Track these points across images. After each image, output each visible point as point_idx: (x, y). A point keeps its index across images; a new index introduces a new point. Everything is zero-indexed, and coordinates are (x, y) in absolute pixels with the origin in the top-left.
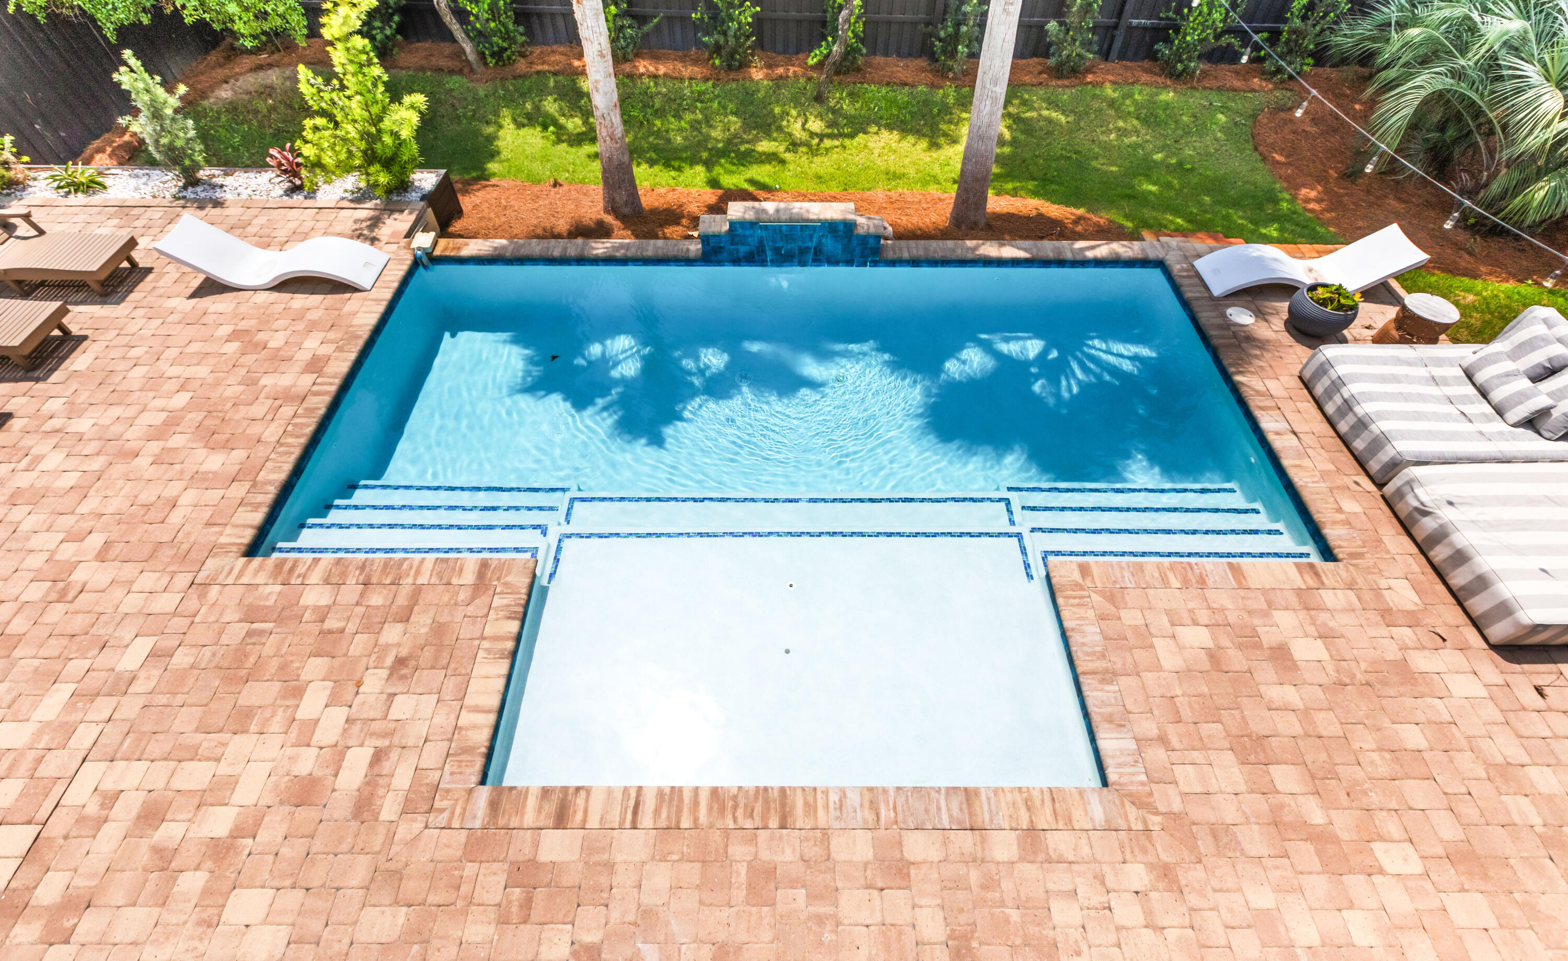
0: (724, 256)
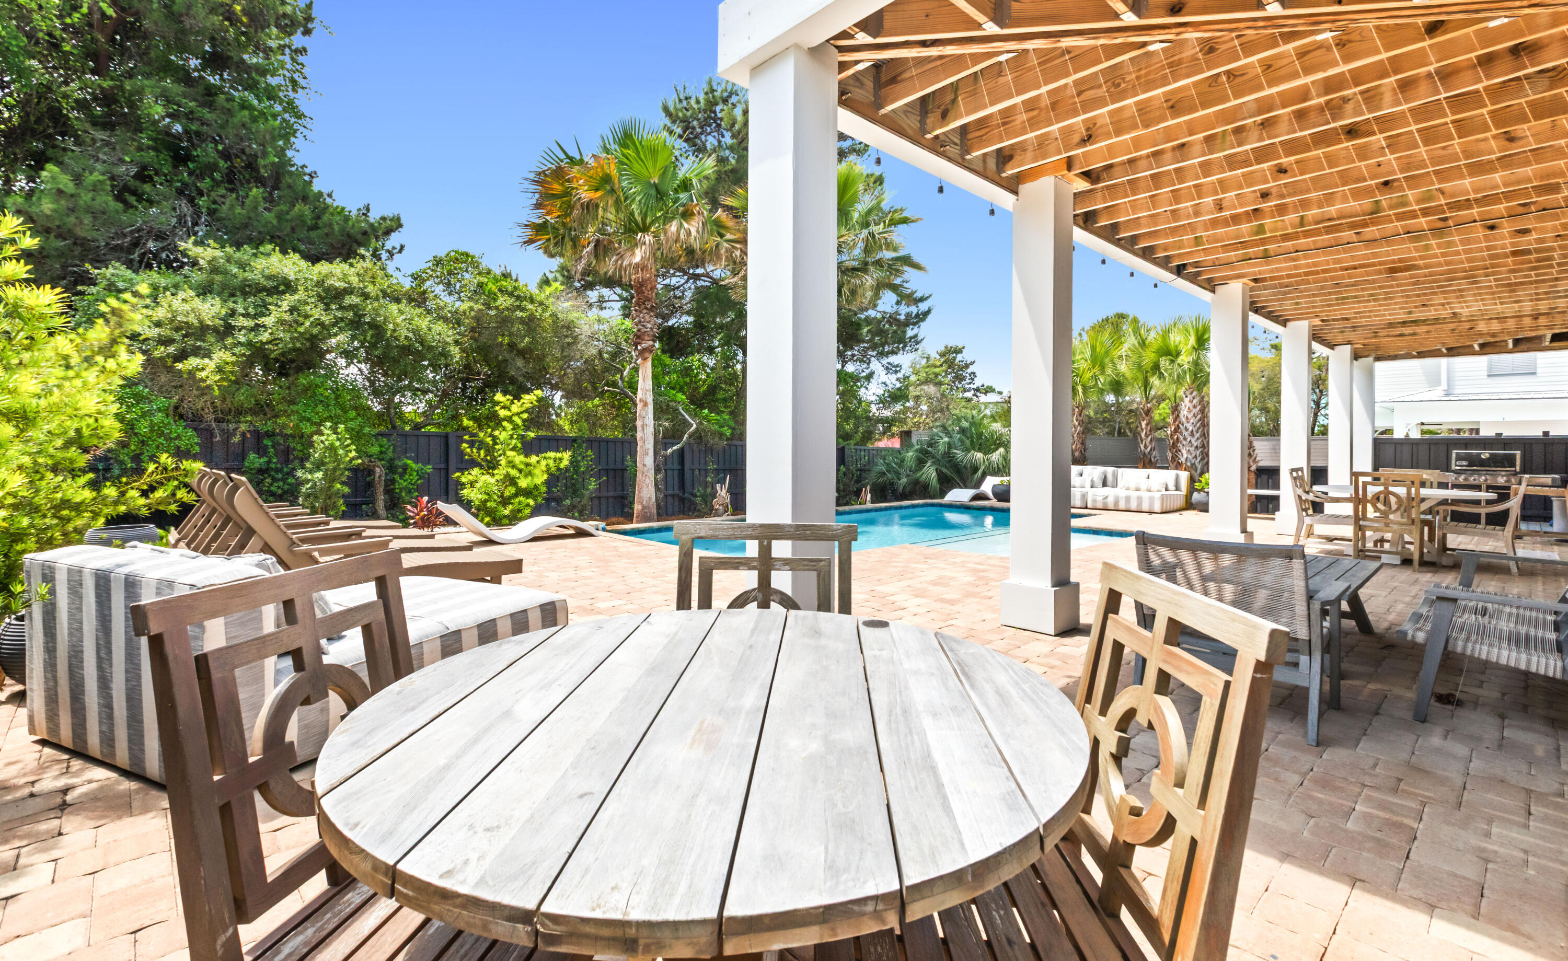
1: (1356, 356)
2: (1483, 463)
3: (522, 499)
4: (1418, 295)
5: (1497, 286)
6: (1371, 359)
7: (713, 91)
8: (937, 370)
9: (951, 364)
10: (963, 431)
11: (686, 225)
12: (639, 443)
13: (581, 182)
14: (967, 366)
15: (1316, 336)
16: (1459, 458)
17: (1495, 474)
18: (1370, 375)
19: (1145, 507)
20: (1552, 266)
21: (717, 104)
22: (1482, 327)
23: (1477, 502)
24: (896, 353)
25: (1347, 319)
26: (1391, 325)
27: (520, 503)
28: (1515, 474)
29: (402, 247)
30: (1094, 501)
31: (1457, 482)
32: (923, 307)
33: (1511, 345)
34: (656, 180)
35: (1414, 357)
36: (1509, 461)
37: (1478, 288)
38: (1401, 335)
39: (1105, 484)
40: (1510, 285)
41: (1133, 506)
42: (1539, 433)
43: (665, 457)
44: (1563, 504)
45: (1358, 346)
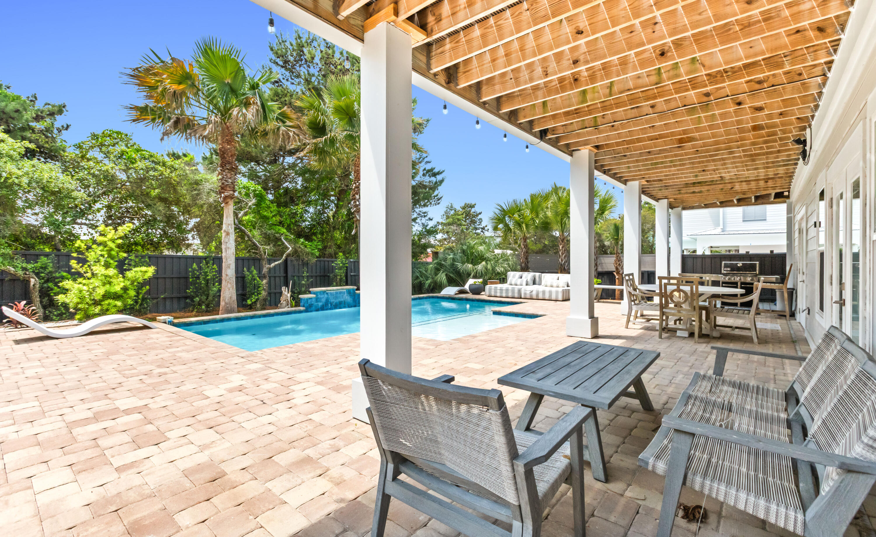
0: (313, 308)
1: (671, 206)
2: (739, 269)
3: (111, 301)
4: (699, 163)
5: (745, 156)
6: (680, 209)
7: (300, 38)
8: (459, 217)
9: (468, 214)
10: (463, 252)
11: (244, 111)
12: (224, 260)
13: (164, 76)
14: (477, 215)
15: (644, 191)
16: (726, 266)
17: (745, 276)
18: (680, 218)
19: (553, 297)
20: (775, 141)
21: (303, 46)
22: (737, 187)
23: (735, 295)
24: (427, 206)
25: (661, 180)
26: (687, 185)
27: (109, 304)
28: (756, 275)
29: (68, 126)
30: (525, 294)
31: (724, 281)
32: (439, 177)
33: (753, 200)
34: (229, 80)
35: (702, 208)
36: (752, 268)
37: (734, 157)
38: (694, 192)
39: (534, 283)
40: (751, 155)
41: (547, 297)
42: (769, 252)
43: (270, 269)
44: (782, 293)
45: (672, 200)
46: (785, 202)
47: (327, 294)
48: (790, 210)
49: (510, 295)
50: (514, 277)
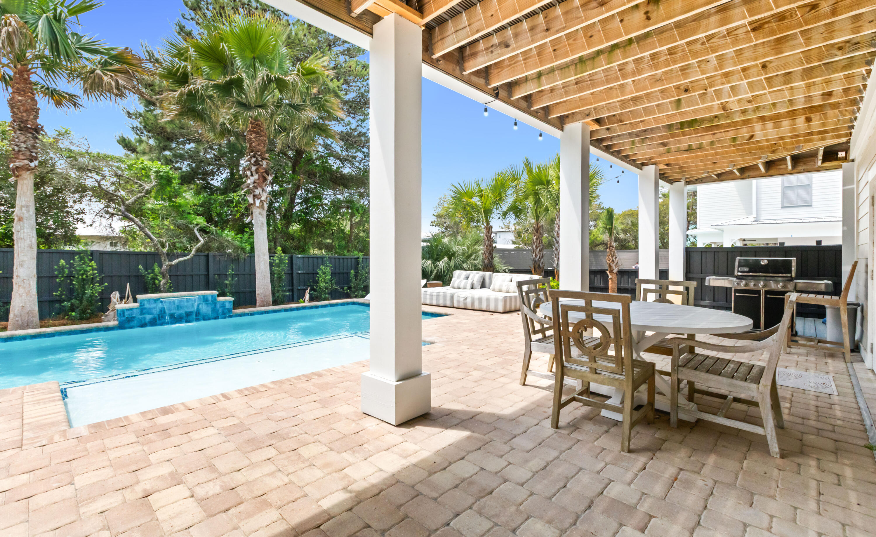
0: (135, 322)
2: (765, 269)
6: (682, 183)
16: (742, 264)
17: (773, 280)
28: (791, 279)
30: (458, 302)
31: (739, 287)
33: (789, 166)
35: (715, 181)
36: (786, 267)
39: (483, 286)
42: (814, 244)
43: (171, 266)
44: (837, 311)
45: (662, 166)
46: (840, 167)
47: (162, 302)
48: (847, 180)
49: (441, 303)
50: (459, 277)
